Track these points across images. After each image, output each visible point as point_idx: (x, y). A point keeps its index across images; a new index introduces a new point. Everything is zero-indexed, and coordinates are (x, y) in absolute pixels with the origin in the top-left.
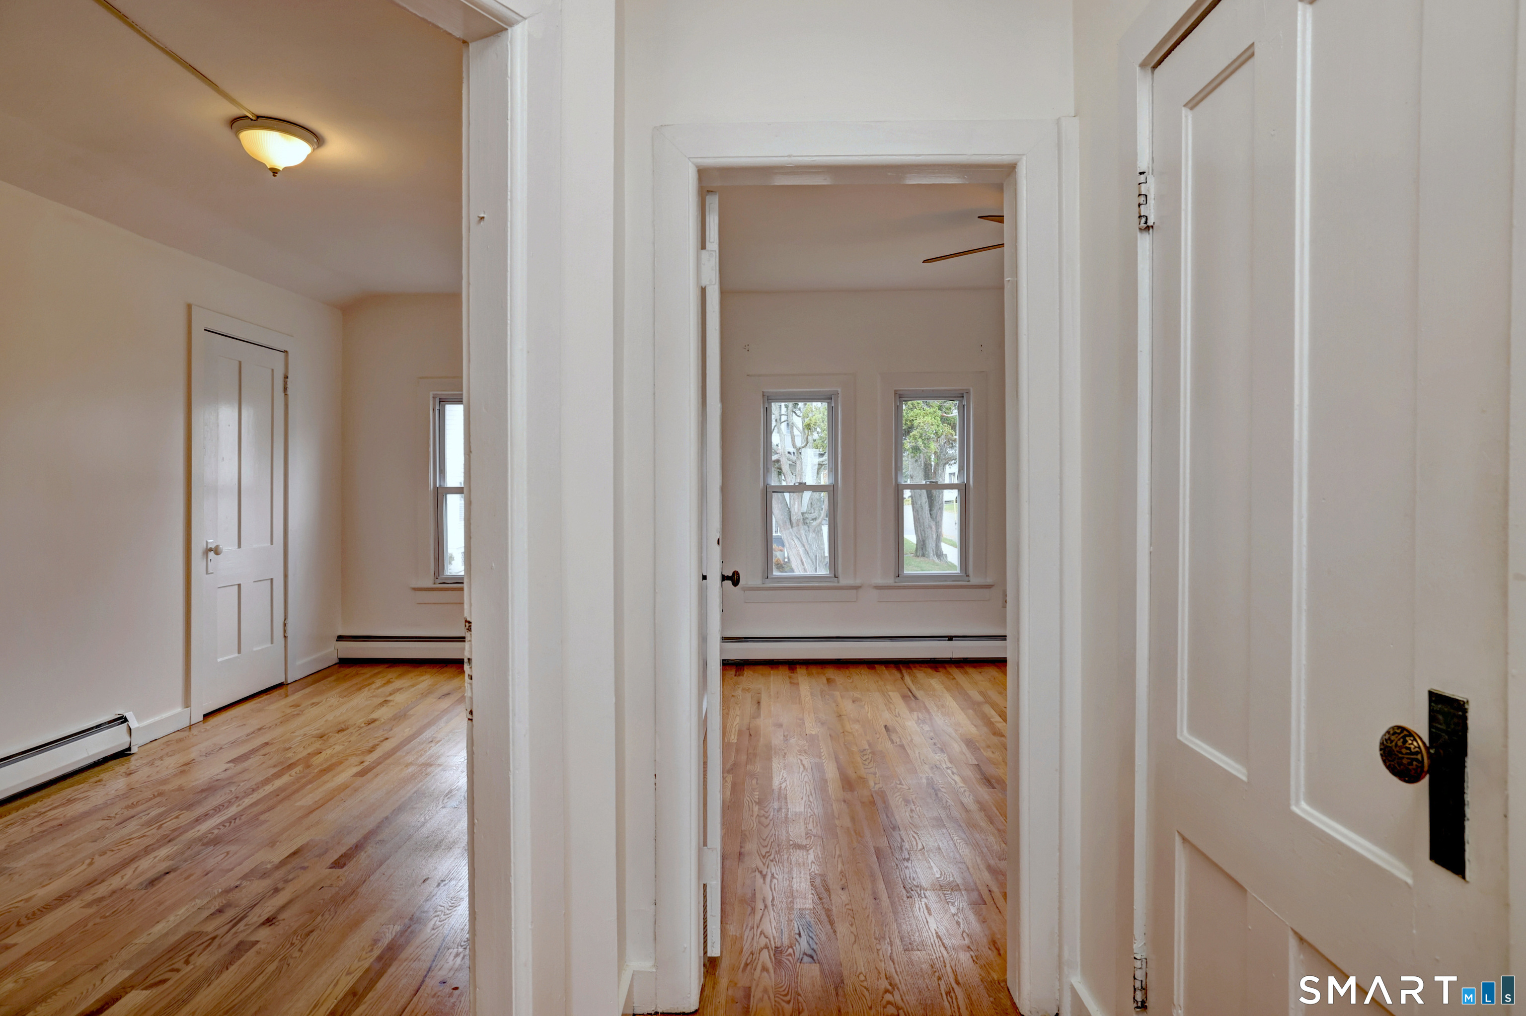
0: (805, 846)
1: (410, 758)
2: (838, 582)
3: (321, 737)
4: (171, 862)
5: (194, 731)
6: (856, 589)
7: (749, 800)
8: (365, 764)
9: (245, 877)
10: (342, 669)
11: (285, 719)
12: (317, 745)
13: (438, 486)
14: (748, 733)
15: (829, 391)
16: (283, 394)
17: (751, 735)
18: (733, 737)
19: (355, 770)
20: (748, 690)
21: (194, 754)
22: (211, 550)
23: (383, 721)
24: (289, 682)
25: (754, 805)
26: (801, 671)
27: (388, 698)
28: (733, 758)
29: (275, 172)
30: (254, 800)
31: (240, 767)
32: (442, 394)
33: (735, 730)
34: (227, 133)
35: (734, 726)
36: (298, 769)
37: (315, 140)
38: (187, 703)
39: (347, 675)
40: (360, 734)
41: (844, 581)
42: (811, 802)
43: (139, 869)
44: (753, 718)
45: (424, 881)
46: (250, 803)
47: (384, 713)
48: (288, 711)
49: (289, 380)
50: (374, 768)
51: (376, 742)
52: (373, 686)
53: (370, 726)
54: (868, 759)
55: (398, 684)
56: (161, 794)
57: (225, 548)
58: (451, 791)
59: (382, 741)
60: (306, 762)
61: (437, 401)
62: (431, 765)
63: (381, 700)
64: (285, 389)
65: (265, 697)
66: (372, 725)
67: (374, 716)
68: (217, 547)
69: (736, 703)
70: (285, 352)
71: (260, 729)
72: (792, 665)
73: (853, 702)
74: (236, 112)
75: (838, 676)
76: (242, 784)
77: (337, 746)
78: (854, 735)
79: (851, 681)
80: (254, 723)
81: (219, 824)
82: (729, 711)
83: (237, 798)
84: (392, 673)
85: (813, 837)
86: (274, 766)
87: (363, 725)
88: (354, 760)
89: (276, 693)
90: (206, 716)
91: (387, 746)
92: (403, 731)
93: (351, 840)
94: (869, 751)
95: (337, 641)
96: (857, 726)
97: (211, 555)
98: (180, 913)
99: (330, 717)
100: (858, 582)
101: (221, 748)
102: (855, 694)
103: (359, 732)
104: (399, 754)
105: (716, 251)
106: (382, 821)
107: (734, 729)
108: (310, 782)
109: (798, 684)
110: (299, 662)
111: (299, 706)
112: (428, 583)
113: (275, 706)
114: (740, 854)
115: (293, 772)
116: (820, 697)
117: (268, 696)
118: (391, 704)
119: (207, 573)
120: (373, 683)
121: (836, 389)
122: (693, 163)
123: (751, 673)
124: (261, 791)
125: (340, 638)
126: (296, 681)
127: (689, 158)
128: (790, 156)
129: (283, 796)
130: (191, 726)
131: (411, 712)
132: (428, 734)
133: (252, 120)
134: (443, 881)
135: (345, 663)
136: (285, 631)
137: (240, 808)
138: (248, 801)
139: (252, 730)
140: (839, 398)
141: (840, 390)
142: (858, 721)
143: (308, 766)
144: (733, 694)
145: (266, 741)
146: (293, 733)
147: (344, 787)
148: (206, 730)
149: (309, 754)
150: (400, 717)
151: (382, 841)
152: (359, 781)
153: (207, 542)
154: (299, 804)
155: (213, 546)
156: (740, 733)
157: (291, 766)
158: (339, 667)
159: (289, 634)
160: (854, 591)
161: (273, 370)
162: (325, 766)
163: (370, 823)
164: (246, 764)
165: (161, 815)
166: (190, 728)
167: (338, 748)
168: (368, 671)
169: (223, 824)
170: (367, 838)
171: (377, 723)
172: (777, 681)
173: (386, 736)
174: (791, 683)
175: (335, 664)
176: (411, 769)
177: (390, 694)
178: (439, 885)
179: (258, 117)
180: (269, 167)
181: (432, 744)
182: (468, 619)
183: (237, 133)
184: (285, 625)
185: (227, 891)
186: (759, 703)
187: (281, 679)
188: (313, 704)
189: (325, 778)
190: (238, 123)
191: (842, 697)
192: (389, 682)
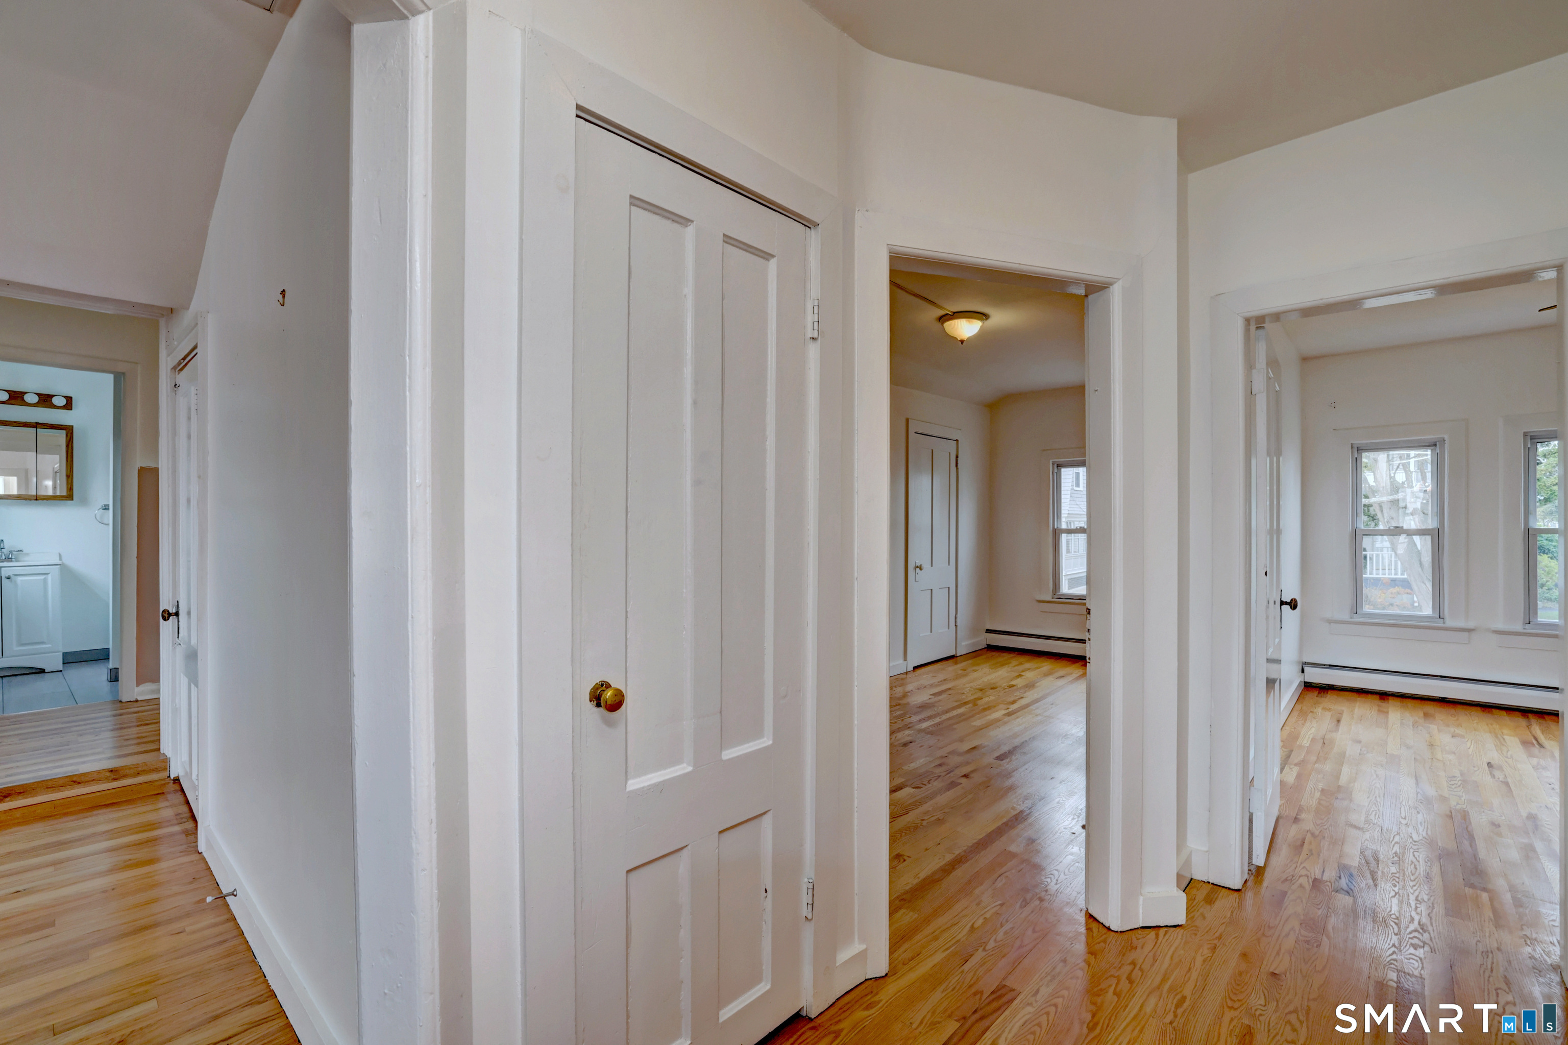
0: (1362, 828)
1: (1038, 711)
2: (1444, 623)
3: (981, 690)
4: (912, 738)
5: (909, 676)
6: (1469, 632)
7: (1312, 787)
8: (1010, 710)
9: (949, 753)
10: (989, 652)
11: (958, 677)
12: (979, 694)
13: (1056, 527)
14: (1322, 742)
15: (1433, 438)
16: (955, 468)
17: (1324, 744)
18: (1305, 742)
19: (1004, 712)
20: (1329, 710)
21: (909, 687)
22: (917, 567)
23: (1019, 687)
24: (958, 655)
25: (1316, 791)
26: (1392, 703)
27: (1022, 674)
28: (1303, 757)
29: (962, 341)
30: (948, 717)
31: (937, 699)
32: (1059, 461)
33: (1309, 737)
34: (939, 324)
35: (1309, 733)
36: (970, 705)
37: (984, 317)
38: (905, 659)
39: (993, 656)
40: (1005, 692)
41: (1449, 623)
42: (1377, 802)
43: (897, 738)
44: (1330, 731)
45: (1052, 779)
46: (946, 718)
47: (1019, 682)
48: (960, 672)
49: (959, 458)
50: (1016, 713)
51: (1016, 698)
52: (1011, 665)
53: (1010, 689)
54: (1456, 784)
55: (1028, 665)
56: (899, 705)
57: (924, 566)
58: (1066, 735)
59: (1019, 699)
60: (974, 702)
61: (1055, 466)
62: (1053, 718)
63: (1017, 674)
64: (957, 465)
65: (944, 663)
66: (1012, 688)
67: (1013, 683)
68: (921, 565)
69: (1314, 718)
70: (957, 440)
71: (945, 680)
72: (1384, 695)
73: (1452, 737)
74: (942, 313)
75: (1441, 714)
76: (940, 707)
77: (990, 698)
78: (1444, 763)
79: (1455, 719)
80: (941, 676)
81: (932, 725)
82: (1305, 722)
83: (939, 714)
84: (1022, 659)
85: (1372, 825)
86: (956, 701)
87: (1006, 687)
88: (1002, 706)
89: (951, 661)
90: (915, 668)
91: (1023, 702)
92: (1031, 696)
93: (1005, 749)
94: (1459, 779)
95: (986, 632)
96: (1451, 757)
97: (918, 570)
98: (921, 761)
99: (985, 679)
100: (1471, 624)
101: (925, 687)
102: (1456, 730)
103: (1004, 691)
104: (1031, 707)
105: (1264, 369)
106: (1023, 743)
107: (1307, 736)
108: (978, 713)
109: (1388, 713)
110: (964, 644)
111: (965, 670)
112: (1048, 597)
113: (950, 669)
114: (1296, 818)
115: (967, 706)
116: (1411, 727)
117: (946, 662)
118: (1023, 677)
119: (915, 581)
120: (1010, 663)
121: (1442, 436)
122: (1242, 317)
123: (1336, 697)
124: (951, 713)
125: (988, 631)
126: (962, 655)
127: (1237, 314)
128: (1321, 299)
129: (962, 718)
130: (907, 673)
131: (1038, 684)
132: (1049, 699)
133: (951, 315)
134: (1063, 781)
135: (991, 648)
136: (956, 622)
137: (941, 720)
138: (944, 717)
139: (941, 680)
140: (1446, 445)
141: (1446, 437)
142: (1454, 753)
143: (975, 705)
144: (1312, 710)
145: (950, 687)
146: (964, 685)
147: (997, 720)
148: (915, 676)
149: (975, 698)
150: (1031, 686)
151: (1025, 753)
152: (1007, 719)
153: (916, 562)
154: (974, 724)
155: (919, 565)
156: (1313, 740)
157: (966, 703)
158: (987, 651)
159: (958, 624)
160: (1466, 634)
161: (950, 453)
162: (986, 706)
163: (1017, 742)
164: (940, 697)
165: (902, 714)
166: (907, 674)
167: (992, 698)
168: (1006, 656)
169: (934, 725)
170: (1015, 748)
171: (1015, 687)
172: (1363, 709)
173: (1022, 696)
174: (1379, 711)
175: (985, 648)
176: (1039, 718)
177: (1023, 671)
178: (1061, 782)
179: (954, 313)
180: (959, 339)
181: (1053, 706)
182: (1089, 608)
183: (942, 324)
184: (956, 618)
185: (942, 757)
186: (1339, 721)
187: (953, 653)
188: (974, 670)
189: (986, 713)
190: (943, 319)
191: (1439, 731)
192: (1021, 664)
